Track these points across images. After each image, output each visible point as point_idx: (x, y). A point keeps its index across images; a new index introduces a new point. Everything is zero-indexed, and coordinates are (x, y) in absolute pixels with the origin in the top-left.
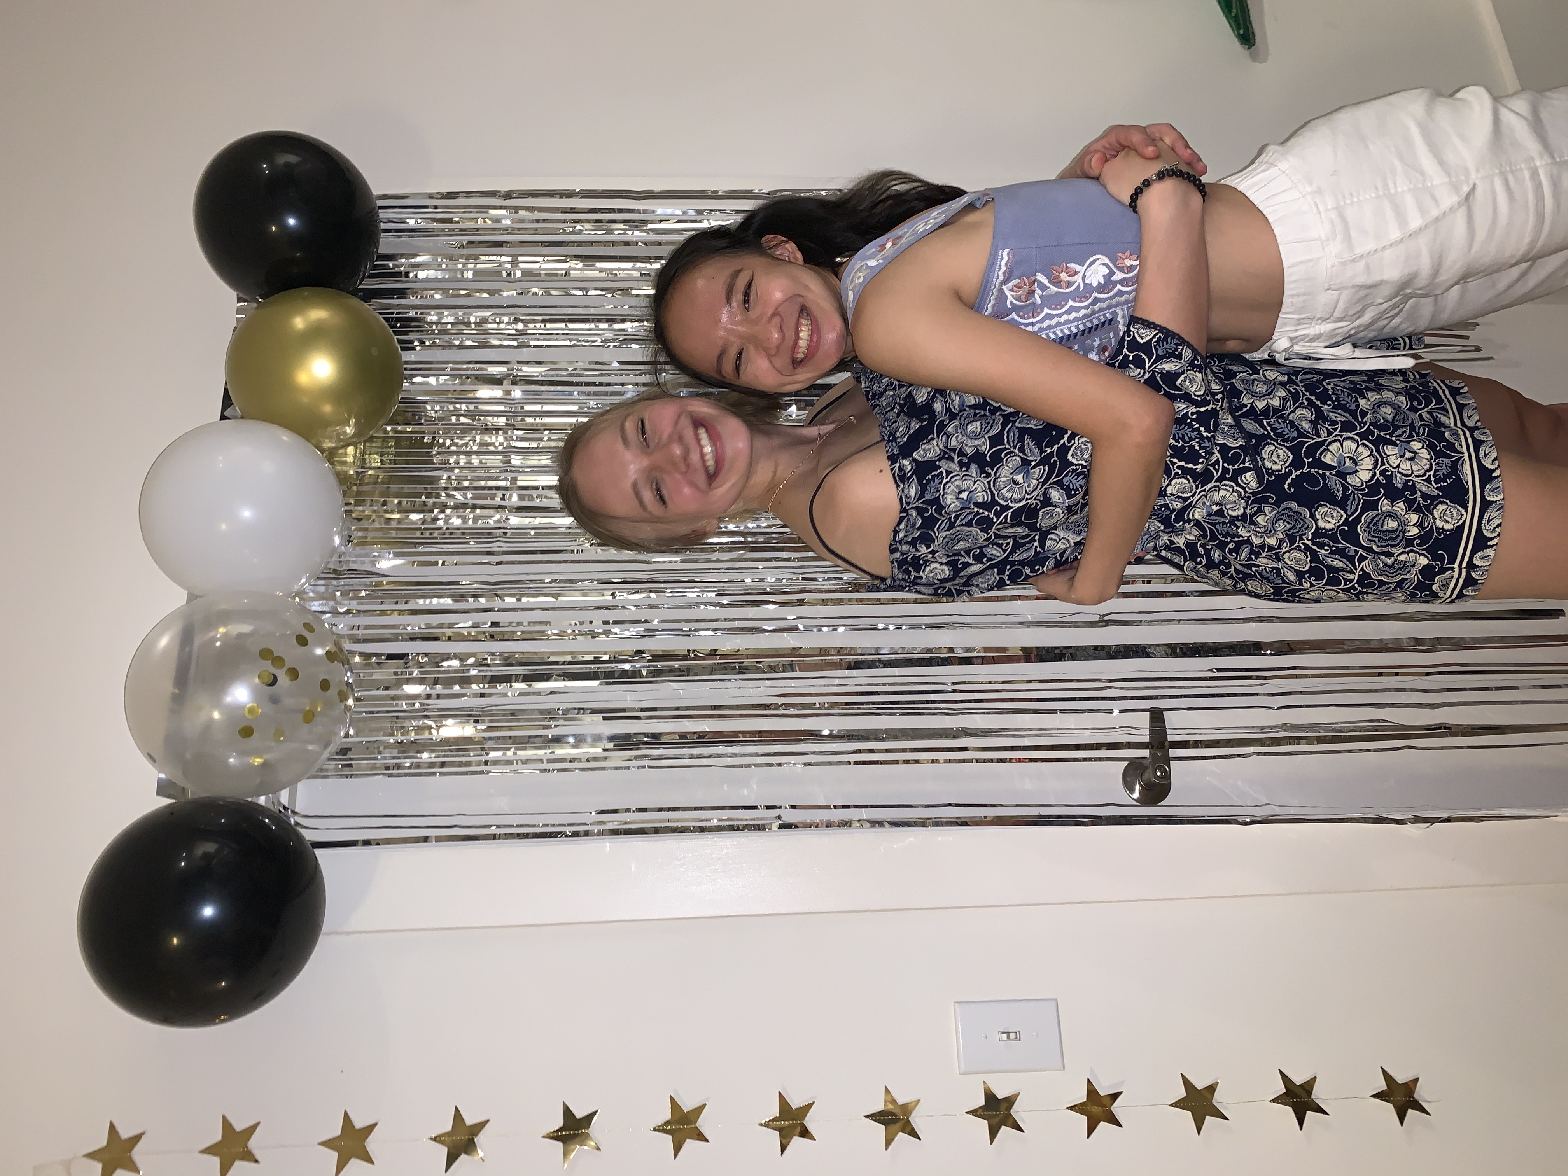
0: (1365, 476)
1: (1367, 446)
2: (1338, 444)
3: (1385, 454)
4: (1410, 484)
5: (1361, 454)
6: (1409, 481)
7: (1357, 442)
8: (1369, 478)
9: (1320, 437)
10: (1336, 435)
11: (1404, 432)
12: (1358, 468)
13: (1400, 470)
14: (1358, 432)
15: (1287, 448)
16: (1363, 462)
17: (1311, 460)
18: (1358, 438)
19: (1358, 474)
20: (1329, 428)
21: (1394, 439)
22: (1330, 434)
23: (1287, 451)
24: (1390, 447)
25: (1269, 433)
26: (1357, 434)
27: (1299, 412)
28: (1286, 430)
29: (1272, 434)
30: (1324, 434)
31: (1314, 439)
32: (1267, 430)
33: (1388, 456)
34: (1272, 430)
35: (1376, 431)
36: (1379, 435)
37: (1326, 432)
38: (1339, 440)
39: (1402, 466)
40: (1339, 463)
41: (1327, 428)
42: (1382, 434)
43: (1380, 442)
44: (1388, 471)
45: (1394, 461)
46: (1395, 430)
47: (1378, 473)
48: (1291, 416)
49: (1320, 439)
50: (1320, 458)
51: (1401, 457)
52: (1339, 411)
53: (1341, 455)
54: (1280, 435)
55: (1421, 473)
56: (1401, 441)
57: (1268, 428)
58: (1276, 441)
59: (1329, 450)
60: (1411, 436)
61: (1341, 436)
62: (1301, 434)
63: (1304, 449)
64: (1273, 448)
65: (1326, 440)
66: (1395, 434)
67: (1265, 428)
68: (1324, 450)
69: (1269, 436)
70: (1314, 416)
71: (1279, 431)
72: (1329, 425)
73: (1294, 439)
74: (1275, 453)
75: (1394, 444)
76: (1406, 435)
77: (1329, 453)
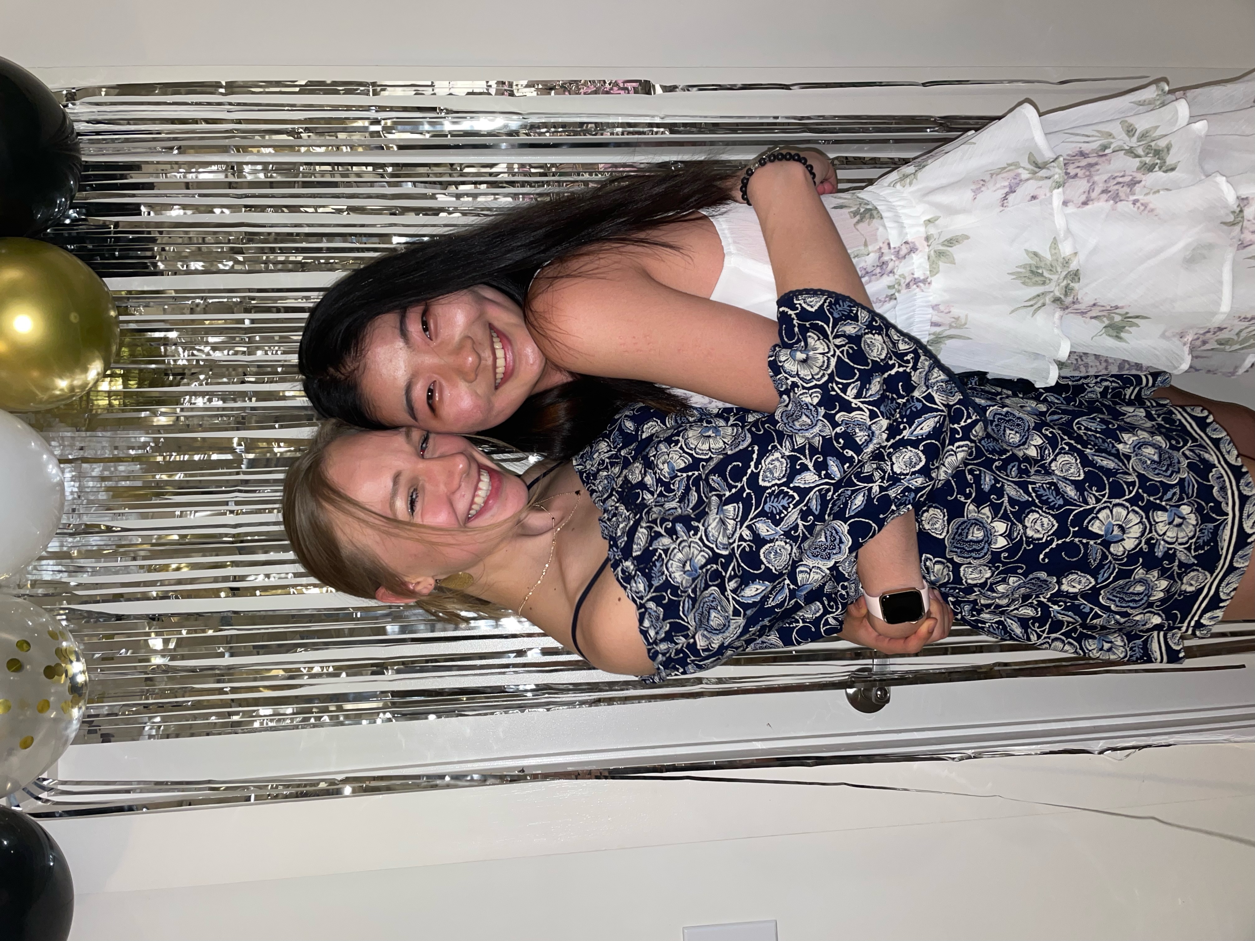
0: (1129, 544)
2: (1107, 511)
3: (1154, 521)
4: (1171, 552)
5: (1130, 521)
6: (1171, 549)
8: (1133, 546)
9: (1088, 504)
10: (1105, 502)
11: (1174, 494)
12: (1125, 536)
13: (1165, 537)
14: (1127, 497)
15: (1052, 515)
16: (1131, 530)
17: (1077, 529)
18: (1127, 504)
19: (1123, 543)
20: (1097, 494)
21: (1164, 503)
22: (1098, 501)
23: (1052, 519)
24: (1160, 513)
25: (1034, 500)
26: (1126, 500)
27: (1061, 459)
28: (1051, 497)
29: (1037, 501)
30: (1092, 501)
31: (1082, 506)
32: (1032, 497)
33: (1157, 523)
34: (1037, 496)
35: (1145, 495)
36: (1148, 501)
37: (1094, 498)
38: (1108, 507)
39: (1168, 534)
40: (1107, 531)
41: (1094, 495)
42: (1152, 499)
43: (1150, 508)
44: (1153, 539)
45: (1161, 528)
46: (1165, 493)
47: (1143, 541)
48: (1053, 465)
49: (1088, 507)
50: (1087, 527)
51: (1170, 523)
52: (1103, 455)
53: (1110, 523)
54: (1046, 502)
55: (1184, 540)
56: (1171, 506)
57: (1034, 495)
58: (1041, 508)
59: (1097, 518)
60: (1181, 499)
61: (1110, 502)
62: (1067, 502)
63: (1071, 517)
64: (1038, 516)
65: (1095, 508)
66: (1165, 498)
67: (1029, 495)
68: (1093, 518)
69: (1033, 503)
70: (1078, 461)
71: (1044, 498)
72: (1097, 491)
73: (1060, 507)
74: (1039, 521)
75: (1164, 509)
76: (1176, 498)
77: (1098, 521)
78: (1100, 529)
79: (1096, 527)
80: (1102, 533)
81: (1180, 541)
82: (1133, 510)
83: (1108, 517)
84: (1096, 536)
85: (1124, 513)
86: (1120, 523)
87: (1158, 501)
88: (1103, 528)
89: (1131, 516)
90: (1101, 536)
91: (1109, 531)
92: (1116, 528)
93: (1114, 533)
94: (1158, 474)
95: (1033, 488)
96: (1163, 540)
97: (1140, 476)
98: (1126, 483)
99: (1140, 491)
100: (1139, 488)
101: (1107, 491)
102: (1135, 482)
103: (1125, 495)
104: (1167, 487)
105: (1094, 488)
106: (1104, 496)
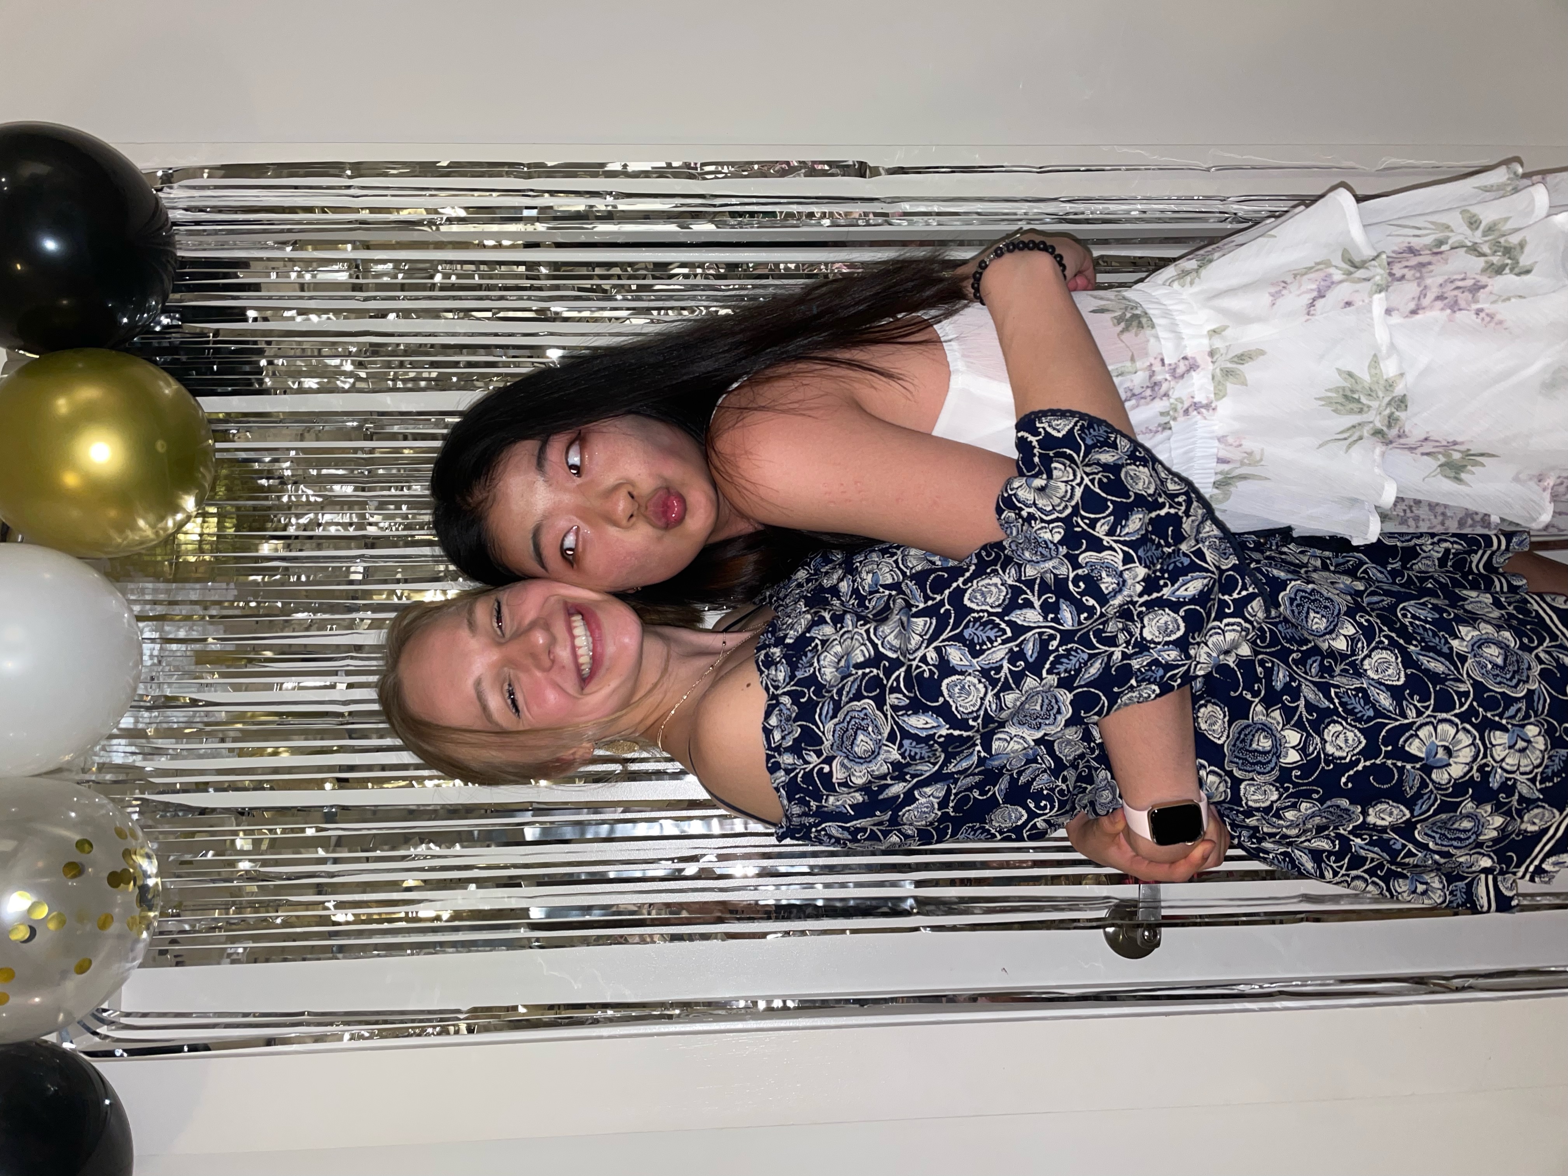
0: (1457, 770)
1: (1468, 731)
2: (1430, 728)
3: (1491, 743)
4: (1510, 783)
5: (1460, 741)
6: (1510, 779)
7: (1457, 725)
8: (1461, 774)
9: (1406, 717)
10: (1429, 716)
11: (1519, 710)
12: (1451, 761)
13: (1504, 765)
14: (1457, 711)
15: (1359, 730)
16: (1460, 753)
17: (1390, 748)
18: (1457, 720)
19: (1449, 769)
20: (1419, 705)
21: (1504, 722)
22: (1419, 714)
23: (1359, 735)
24: (1498, 733)
25: (1336, 708)
26: (1456, 715)
27: (1377, 655)
28: (1358, 706)
29: (1340, 709)
30: (1411, 714)
31: (1397, 720)
32: (1334, 704)
33: (1493, 746)
34: (1341, 703)
35: (1481, 710)
36: (1484, 717)
37: (1414, 711)
38: (1432, 723)
39: (1508, 760)
40: (1428, 754)
41: (1415, 706)
42: (1489, 715)
43: (1485, 727)
44: (1488, 766)
45: (1499, 753)
46: (1506, 708)
47: (1475, 768)
48: (1366, 662)
49: (1406, 721)
50: (1403, 746)
51: (1510, 747)
52: (1431, 654)
53: (1433, 742)
54: (1351, 712)
55: (1528, 769)
56: (1513, 725)
57: (1336, 701)
58: (1346, 720)
59: (1417, 736)
60: (1527, 716)
61: (1435, 717)
62: (1379, 714)
63: (1383, 733)
64: (1341, 728)
65: (1415, 723)
66: (1507, 714)
67: (1331, 700)
68: (1411, 736)
69: (1335, 711)
70: (1400, 659)
71: (1349, 707)
72: (1419, 701)
73: (1370, 719)
74: (1342, 736)
75: (1504, 729)
76: (1520, 715)
77: (1417, 740)
78: (1420, 750)
79: (1414, 748)
80: (1423, 755)
81: (1522, 769)
82: (1464, 729)
83: (1431, 735)
84: (1414, 759)
85: (1452, 731)
86: (1447, 744)
87: (1497, 719)
88: (1424, 750)
89: (1461, 735)
90: (1421, 759)
91: (1432, 752)
92: (1440, 750)
93: (1438, 756)
94: (1499, 683)
95: (1336, 693)
96: (1501, 768)
97: (1476, 684)
98: (1457, 693)
99: (1475, 704)
100: (1473, 700)
101: (1432, 701)
102: (1469, 692)
103: (1454, 708)
104: (1510, 701)
105: (1416, 697)
106: (1427, 708)
